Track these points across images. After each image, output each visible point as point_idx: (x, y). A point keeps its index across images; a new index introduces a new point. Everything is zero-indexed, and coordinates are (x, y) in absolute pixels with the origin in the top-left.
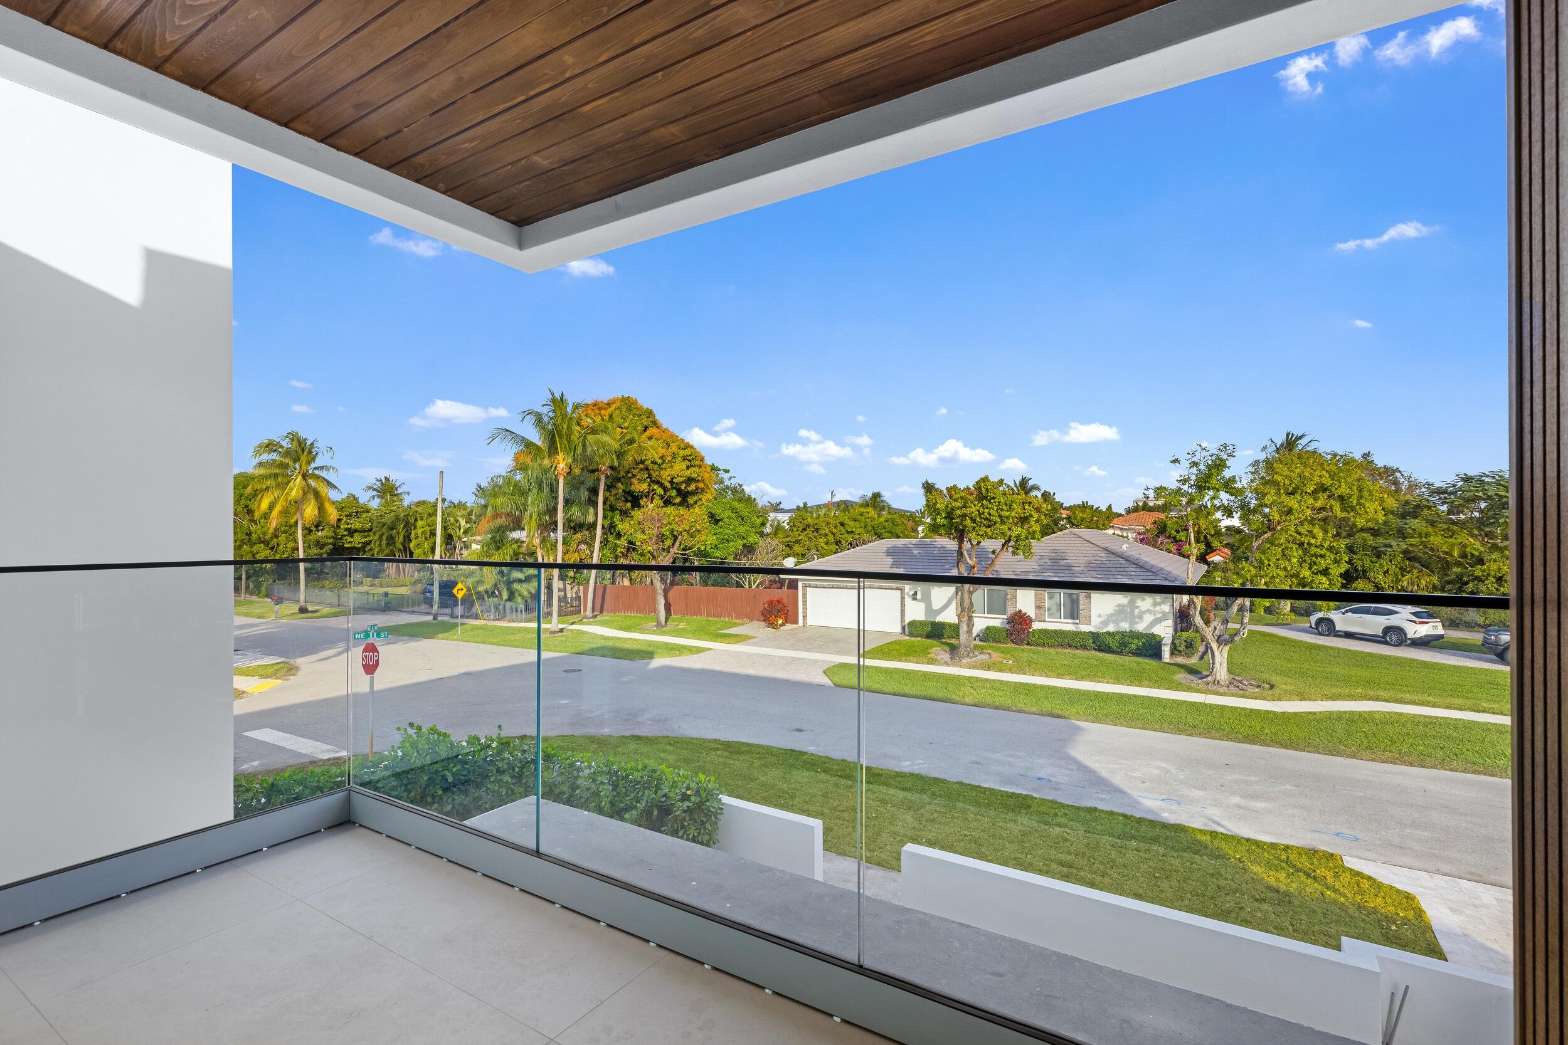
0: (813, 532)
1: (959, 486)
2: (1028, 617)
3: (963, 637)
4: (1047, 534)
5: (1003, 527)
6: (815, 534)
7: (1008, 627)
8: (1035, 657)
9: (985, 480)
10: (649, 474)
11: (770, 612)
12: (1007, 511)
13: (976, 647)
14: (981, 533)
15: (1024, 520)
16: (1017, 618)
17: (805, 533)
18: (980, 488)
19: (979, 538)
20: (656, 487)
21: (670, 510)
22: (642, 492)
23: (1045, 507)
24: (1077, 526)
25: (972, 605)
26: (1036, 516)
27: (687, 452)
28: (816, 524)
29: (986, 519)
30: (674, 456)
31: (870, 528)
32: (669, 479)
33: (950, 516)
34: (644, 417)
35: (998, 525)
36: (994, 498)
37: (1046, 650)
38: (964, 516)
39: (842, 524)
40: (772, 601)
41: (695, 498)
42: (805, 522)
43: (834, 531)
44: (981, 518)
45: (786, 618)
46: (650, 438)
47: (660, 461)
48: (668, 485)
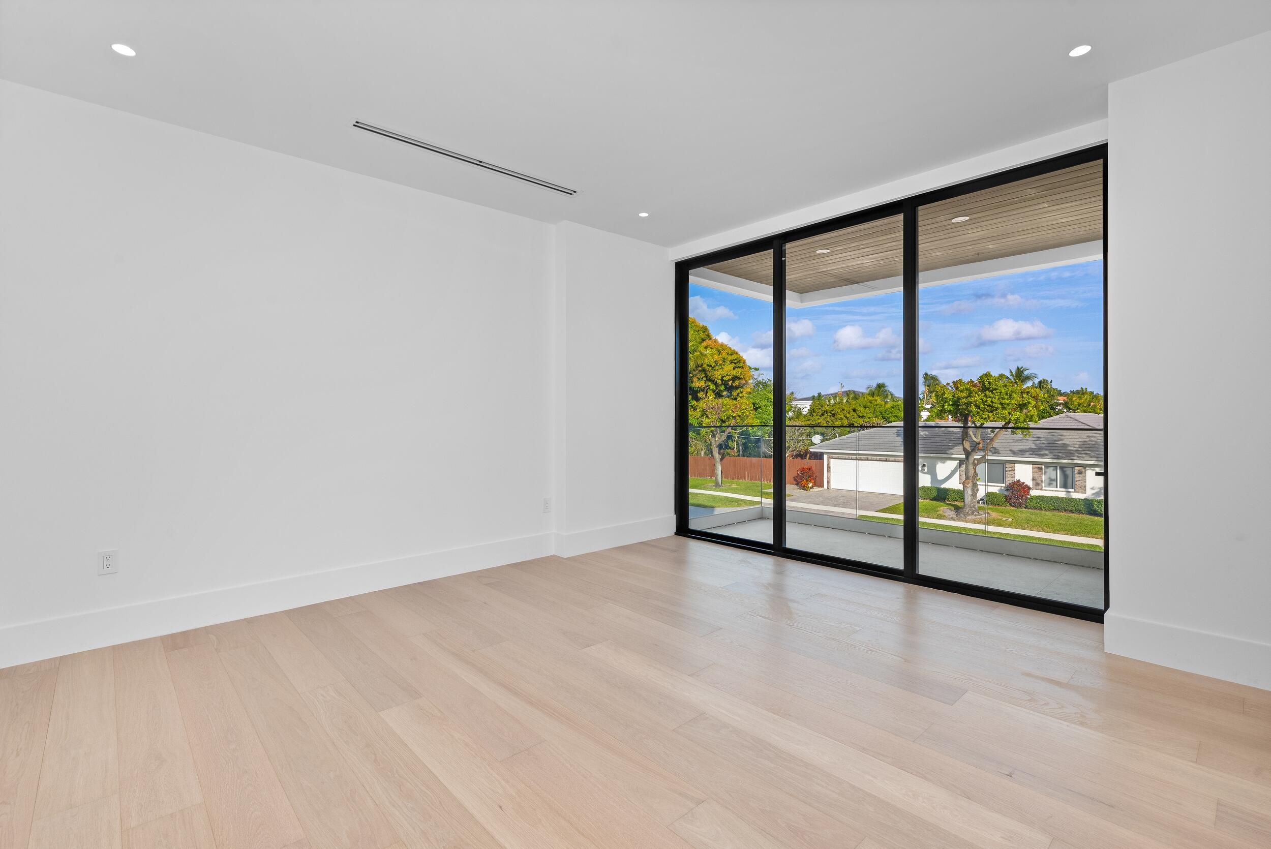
0: (830, 416)
1: (964, 380)
2: (1026, 485)
3: (968, 499)
4: (1043, 418)
5: (1006, 412)
6: (832, 418)
7: (1006, 493)
8: (1033, 517)
9: (987, 375)
10: (706, 374)
11: (802, 478)
12: (1008, 399)
13: (980, 508)
14: (984, 416)
15: (1022, 407)
16: (1015, 486)
17: (823, 417)
18: (983, 381)
19: (982, 421)
20: (710, 384)
21: (721, 400)
22: (700, 388)
23: (1042, 395)
24: (1074, 410)
25: (976, 474)
26: (1033, 403)
27: (734, 357)
28: (833, 410)
29: (989, 406)
30: (724, 360)
31: (878, 413)
32: (720, 377)
33: (956, 403)
34: (701, 332)
35: (999, 411)
36: (995, 389)
37: (1043, 512)
38: (968, 404)
39: (854, 410)
40: (803, 468)
41: (738, 391)
42: (823, 409)
43: (848, 415)
44: (984, 405)
45: (815, 482)
46: (706, 348)
47: (713, 364)
48: (719, 382)
